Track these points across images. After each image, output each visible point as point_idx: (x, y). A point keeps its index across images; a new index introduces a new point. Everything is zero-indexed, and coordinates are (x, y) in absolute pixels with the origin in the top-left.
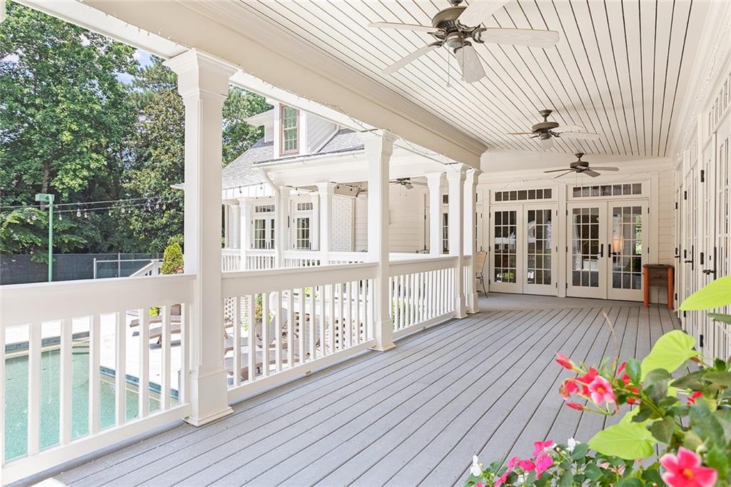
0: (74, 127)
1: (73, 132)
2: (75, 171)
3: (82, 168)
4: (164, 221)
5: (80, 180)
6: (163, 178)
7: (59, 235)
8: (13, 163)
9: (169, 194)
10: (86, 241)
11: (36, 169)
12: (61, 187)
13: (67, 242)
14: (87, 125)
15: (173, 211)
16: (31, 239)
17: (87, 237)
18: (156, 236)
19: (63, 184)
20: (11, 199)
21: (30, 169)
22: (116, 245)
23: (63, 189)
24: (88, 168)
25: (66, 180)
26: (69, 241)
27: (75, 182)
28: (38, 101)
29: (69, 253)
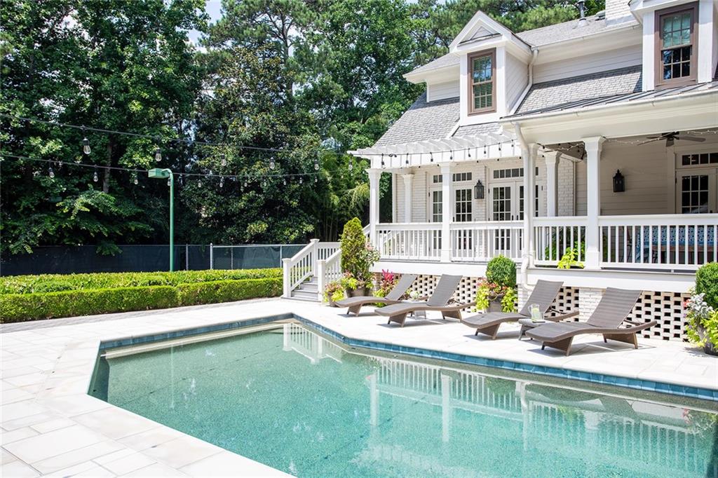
0: (145, 95)
1: (142, 100)
2: (145, 146)
3: (153, 143)
4: (242, 204)
5: (150, 158)
6: (240, 155)
7: (124, 222)
8: (76, 139)
9: (248, 173)
10: (153, 229)
11: (102, 145)
12: (130, 165)
13: (133, 229)
14: (157, 92)
15: (252, 193)
16: (99, 228)
17: (153, 225)
18: (230, 224)
19: (134, 162)
20: (75, 180)
21: (95, 145)
22: (182, 234)
23: (132, 168)
24: (159, 143)
25: (136, 157)
26: (136, 229)
27: (146, 160)
28: (104, 66)
29: (134, 243)
